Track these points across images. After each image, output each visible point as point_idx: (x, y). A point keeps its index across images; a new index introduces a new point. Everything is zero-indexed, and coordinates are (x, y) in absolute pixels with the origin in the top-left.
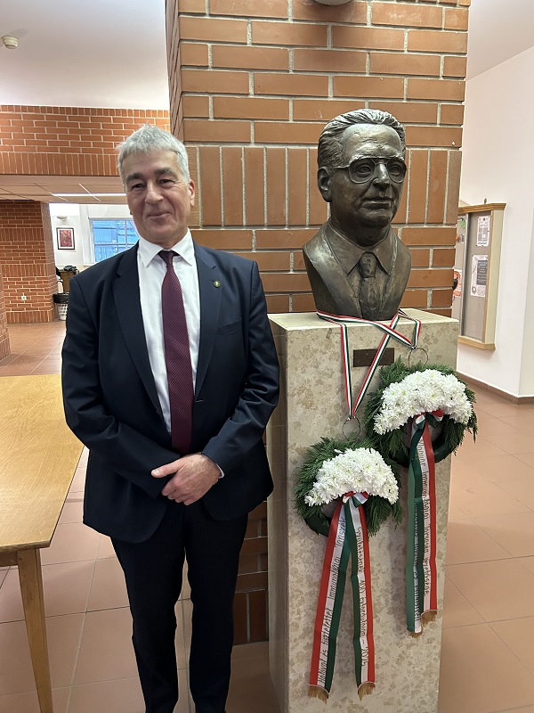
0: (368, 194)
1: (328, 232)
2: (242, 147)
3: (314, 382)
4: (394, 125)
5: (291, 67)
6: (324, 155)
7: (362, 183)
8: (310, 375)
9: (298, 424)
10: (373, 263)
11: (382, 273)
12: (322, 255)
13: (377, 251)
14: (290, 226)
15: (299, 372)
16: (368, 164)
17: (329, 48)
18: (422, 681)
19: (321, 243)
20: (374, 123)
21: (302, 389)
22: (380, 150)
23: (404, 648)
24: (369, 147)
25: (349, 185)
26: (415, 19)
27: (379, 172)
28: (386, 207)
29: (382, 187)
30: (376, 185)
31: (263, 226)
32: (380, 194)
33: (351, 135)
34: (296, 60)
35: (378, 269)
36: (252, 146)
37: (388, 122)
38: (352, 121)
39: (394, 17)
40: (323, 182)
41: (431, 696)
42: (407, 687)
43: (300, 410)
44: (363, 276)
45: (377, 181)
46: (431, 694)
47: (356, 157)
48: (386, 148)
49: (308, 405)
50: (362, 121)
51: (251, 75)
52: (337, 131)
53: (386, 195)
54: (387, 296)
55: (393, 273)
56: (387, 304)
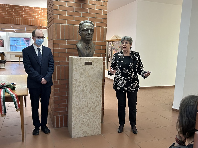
0: (87, 35)
1: (81, 41)
2: (65, 25)
3: (78, 67)
4: (92, 23)
5: (74, 11)
6: (80, 28)
7: (86, 33)
8: (77, 66)
9: (75, 75)
10: (88, 47)
11: (90, 49)
12: (79, 45)
13: (89, 45)
14: (74, 40)
15: (75, 65)
16: (87, 30)
17: (81, 8)
18: (98, 127)
19: (79, 43)
20: (88, 23)
21: (75, 68)
22: (89, 28)
23: (94, 119)
24: (87, 27)
25: (84, 33)
26: (97, 3)
27: (89, 31)
28: (90, 37)
29: (89, 34)
30: (88, 34)
31: (68, 40)
32: (89, 35)
33: (84, 25)
34: (75, 9)
35: (89, 48)
36: (67, 25)
37: (91, 23)
38: (85, 22)
39: (93, 3)
40: (80, 32)
41: (100, 130)
42: (95, 127)
43: (75, 72)
44: (86, 49)
45: (88, 33)
46: (100, 129)
47: (85, 29)
48: (90, 27)
49: (77, 71)
50: (86, 23)
51: (66, 12)
52: (82, 24)
53: (90, 35)
54: (91, 53)
55: (92, 49)
56: (91, 54)
